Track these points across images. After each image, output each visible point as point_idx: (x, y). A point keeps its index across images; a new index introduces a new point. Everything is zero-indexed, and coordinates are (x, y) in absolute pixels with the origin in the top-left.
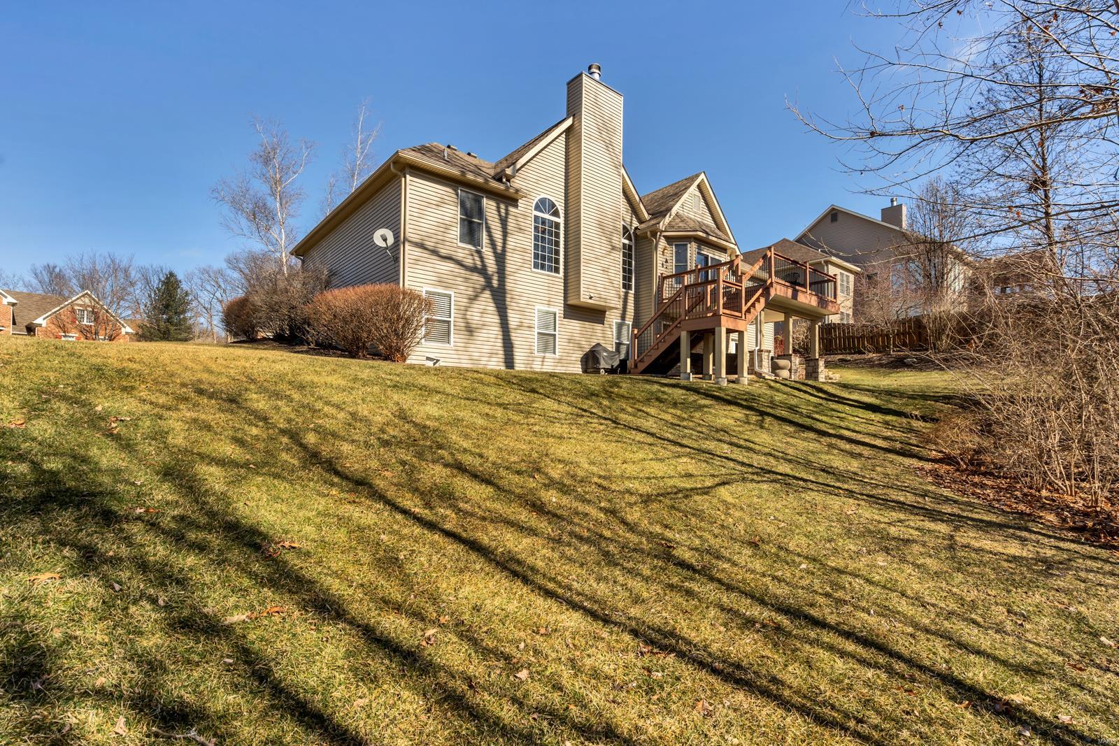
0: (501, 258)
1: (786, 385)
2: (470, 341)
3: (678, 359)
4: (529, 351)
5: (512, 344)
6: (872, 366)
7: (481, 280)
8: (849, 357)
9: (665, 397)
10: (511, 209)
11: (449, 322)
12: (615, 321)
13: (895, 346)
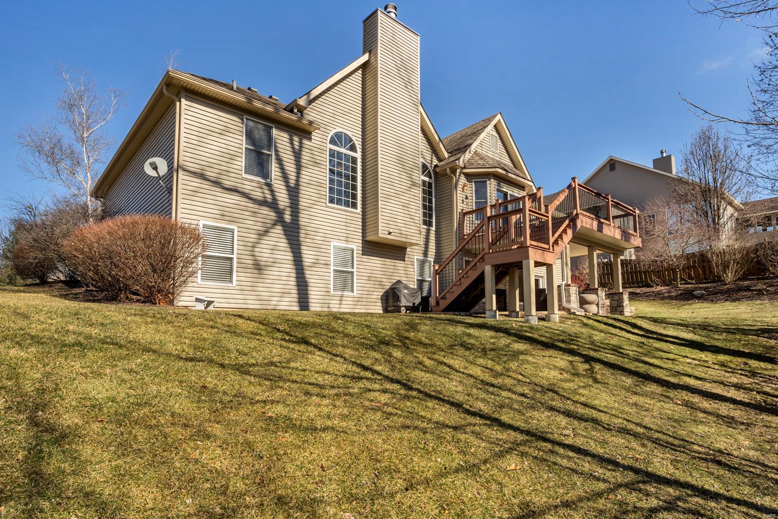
0: (294, 192)
1: (599, 321)
2: (260, 280)
3: (482, 295)
4: (325, 290)
5: (306, 282)
6: (663, 299)
7: (272, 215)
8: (638, 291)
9: (472, 341)
10: (305, 142)
11: (231, 259)
12: (416, 257)
13: (682, 279)
